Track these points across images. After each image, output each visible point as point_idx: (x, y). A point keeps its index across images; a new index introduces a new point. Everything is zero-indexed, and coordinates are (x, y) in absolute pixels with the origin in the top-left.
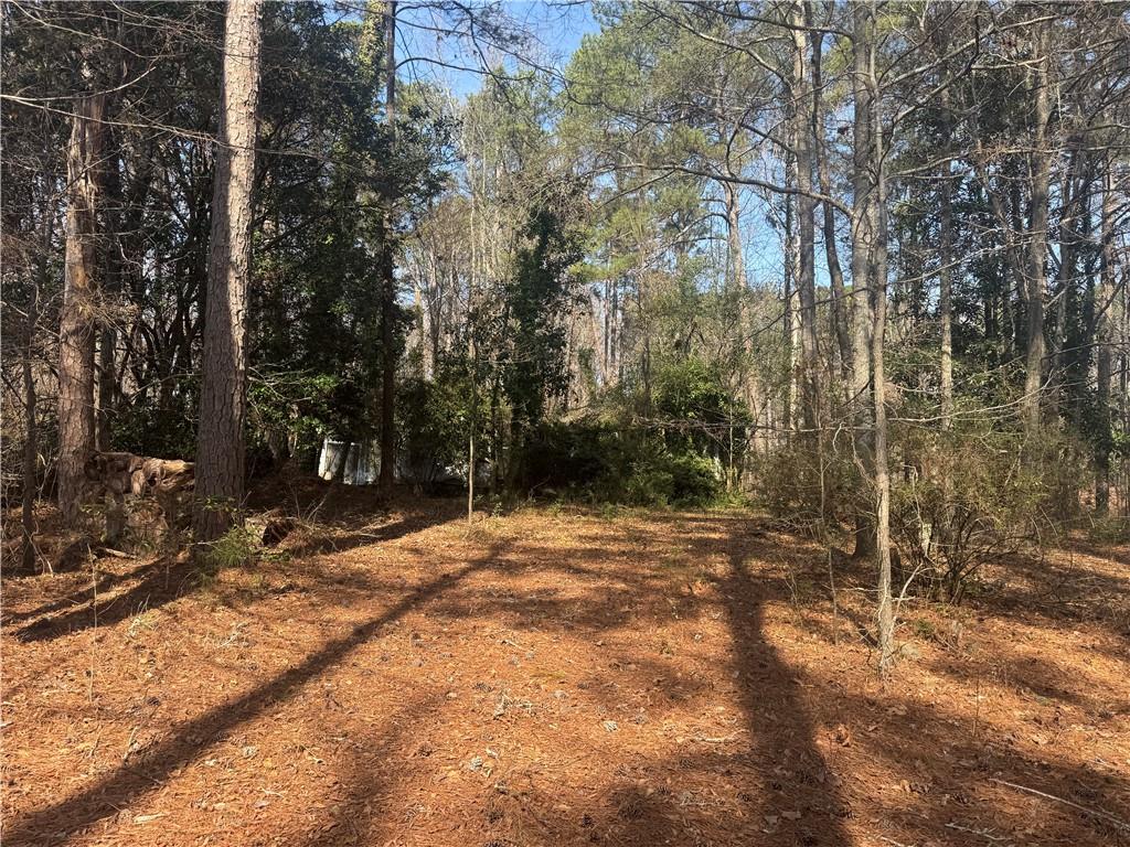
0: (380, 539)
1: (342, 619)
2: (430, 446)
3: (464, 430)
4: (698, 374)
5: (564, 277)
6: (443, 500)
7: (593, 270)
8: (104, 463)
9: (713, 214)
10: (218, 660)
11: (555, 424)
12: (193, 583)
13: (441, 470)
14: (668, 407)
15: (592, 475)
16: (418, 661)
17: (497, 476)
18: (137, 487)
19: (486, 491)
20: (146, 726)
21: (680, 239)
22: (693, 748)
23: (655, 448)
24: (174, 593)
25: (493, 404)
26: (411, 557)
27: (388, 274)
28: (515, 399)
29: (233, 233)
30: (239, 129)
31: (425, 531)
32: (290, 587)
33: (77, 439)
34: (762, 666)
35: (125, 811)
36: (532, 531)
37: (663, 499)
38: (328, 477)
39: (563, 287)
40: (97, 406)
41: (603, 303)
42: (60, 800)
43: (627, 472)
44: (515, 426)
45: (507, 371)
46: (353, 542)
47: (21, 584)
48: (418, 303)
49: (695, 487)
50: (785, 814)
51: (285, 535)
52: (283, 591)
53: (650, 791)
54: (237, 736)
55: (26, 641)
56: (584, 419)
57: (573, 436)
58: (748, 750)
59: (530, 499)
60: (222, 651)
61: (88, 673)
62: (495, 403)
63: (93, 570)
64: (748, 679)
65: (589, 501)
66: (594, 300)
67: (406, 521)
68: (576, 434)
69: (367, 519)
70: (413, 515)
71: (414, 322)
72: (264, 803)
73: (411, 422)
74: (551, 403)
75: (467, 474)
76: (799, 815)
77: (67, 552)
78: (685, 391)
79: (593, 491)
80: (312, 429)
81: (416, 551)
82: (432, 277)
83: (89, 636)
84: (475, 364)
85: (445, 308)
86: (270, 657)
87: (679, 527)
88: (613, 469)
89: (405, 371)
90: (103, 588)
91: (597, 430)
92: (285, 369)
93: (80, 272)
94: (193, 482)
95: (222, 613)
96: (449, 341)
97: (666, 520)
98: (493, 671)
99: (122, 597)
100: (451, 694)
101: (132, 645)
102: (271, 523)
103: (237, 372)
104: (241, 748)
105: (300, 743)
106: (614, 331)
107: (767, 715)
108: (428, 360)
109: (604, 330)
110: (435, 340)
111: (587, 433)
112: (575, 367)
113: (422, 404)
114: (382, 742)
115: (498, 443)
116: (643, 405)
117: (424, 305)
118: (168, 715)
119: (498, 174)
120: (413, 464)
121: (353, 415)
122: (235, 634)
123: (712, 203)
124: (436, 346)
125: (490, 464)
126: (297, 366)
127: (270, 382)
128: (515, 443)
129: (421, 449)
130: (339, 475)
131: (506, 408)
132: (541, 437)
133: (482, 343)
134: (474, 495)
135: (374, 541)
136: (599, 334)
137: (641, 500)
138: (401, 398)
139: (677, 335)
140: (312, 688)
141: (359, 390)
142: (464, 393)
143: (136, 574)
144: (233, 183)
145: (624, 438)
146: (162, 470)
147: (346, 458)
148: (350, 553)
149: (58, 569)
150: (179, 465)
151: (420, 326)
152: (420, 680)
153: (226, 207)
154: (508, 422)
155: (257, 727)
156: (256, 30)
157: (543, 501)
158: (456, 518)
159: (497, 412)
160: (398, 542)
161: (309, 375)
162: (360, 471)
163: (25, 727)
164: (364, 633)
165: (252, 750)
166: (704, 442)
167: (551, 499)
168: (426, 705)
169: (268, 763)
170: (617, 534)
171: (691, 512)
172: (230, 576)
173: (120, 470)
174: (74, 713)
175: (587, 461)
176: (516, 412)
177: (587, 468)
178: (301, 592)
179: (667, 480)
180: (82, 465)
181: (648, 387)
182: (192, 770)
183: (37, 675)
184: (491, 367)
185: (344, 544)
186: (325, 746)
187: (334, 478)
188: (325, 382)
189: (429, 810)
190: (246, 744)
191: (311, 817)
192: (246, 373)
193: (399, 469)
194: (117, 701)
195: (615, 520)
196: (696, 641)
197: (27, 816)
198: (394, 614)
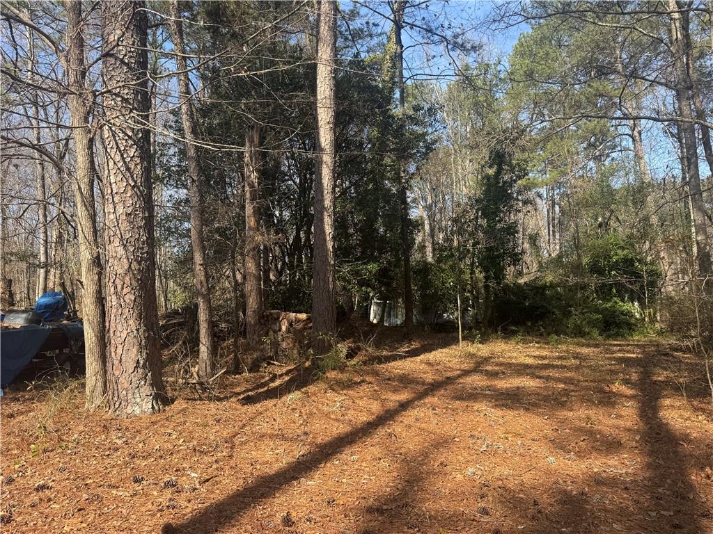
0: (408, 357)
1: (392, 398)
2: (433, 302)
3: (454, 290)
4: (616, 245)
5: (515, 189)
6: (443, 334)
7: (535, 181)
8: (267, 316)
9: (620, 135)
10: (332, 416)
11: (514, 284)
12: (315, 378)
13: (441, 316)
14: (595, 269)
15: (542, 316)
16: (436, 421)
17: (477, 319)
18: (284, 328)
19: (470, 329)
20: (304, 445)
21: (598, 154)
22: (604, 475)
23: (588, 297)
24: (306, 383)
25: (471, 274)
26: (427, 368)
27: (404, 202)
28: (486, 270)
29: (326, 192)
30: (326, 137)
31: (433, 353)
32: (363, 381)
33: (254, 304)
34: (658, 434)
35: (303, 479)
36: (501, 353)
37: (595, 333)
38: (375, 322)
39: (515, 195)
40: (262, 287)
41: (544, 202)
42: (274, 473)
43: (568, 314)
44: (487, 287)
45: (479, 252)
46: (393, 358)
47: (235, 378)
48: (420, 214)
49: (620, 323)
50: (662, 512)
51: (357, 354)
52: (359, 383)
53: (574, 493)
54: (347, 451)
55: (243, 405)
56: (534, 280)
57: (527, 292)
58: (641, 478)
59: (499, 333)
60: (333, 412)
61: (274, 419)
62: (472, 273)
63: (266, 371)
64: (646, 441)
65: (541, 335)
66: (538, 200)
67: (422, 346)
68: (529, 290)
69: (399, 346)
70: (426, 343)
71: (420, 228)
72: (364, 481)
73: (421, 287)
74: (510, 271)
75: (457, 318)
76: (672, 513)
77: (253, 363)
78: (608, 257)
79: (544, 328)
80: (367, 293)
81: (429, 364)
82: (429, 197)
83: (270, 403)
84: (458, 250)
85: (438, 216)
86: (358, 416)
87: (607, 350)
88: (557, 312)
89: (416, 256)
90: (273, 380)
91: (544, 287)
92: (352, 261)
93: (253, 219)
94: (311, 325)
95: (330, 394)
96: (441, 237)
97: (596, 346)
98: (480, 429)
99: (281, 385)
100: (455, 439)
101: (290, 408)
102: (349, 347)
103: (330, 265)
104: (350, 456)
105: (379, 456)
106: (553, 219)
107: (657, 461)
108: (429, 249)
109: (546, 219)
110: (433, 237)
111: (537, 289)
112: (526, 246)
113: (427, 276)
114: (420, 459)
115: (476, 298)
116: (576, 268)
117: (425, 215)
118: (313, 440)
119: (468, 130)
120: (423, 313)
121: (388, 285)
122: (338, 404)
123: (619, 127)
124: (433, 240)
125: (471, 311)
126: (357, 259)
127: (346, 269)
128: (487, 298)
129: (428, 303)
130: (381, 320)
131: (479, 275)
132: (505, 292)
133: (462, 237)
134: (462, 331)
135: (405, 357)
136: (543, 223)
137: (579, 332)
138: (415, 273)
139: (600, 219)
140: (382, 432)
141: (390, 270)
142: (452, 268)
143: (287, 373)
144: (324, 166)
145: (564, 291)
146: (296, 318)
147: (385, 311)
148: (392, 364)
149: (250, 371)
150: (303, 316)
151: (423, 228)
152: (438, 431)
153: (321, 179)
154: (481, 284)
155: (356, 448)
156: (332, 82)
157: (508, 335)
158: (452, 345)
159: (474, 279)
160: (418, 359)
161: (364, 263)
162: (392, 318)
163: (252, 442)
164: (404, 406)
165: (355, 457)
166: (625, 292)
167: (514, 333)
168: (443, 443)
169: (364, 464)
170: (561, 355)
171: (617, 340)
172: (332, 375)
173: (275, 319)
174: (271, 437)
175: (538, 308)
176: (487, 278)
177: (538, 313)
178: (369, 384)
179: (598, 319)
180: (257, 318)
181: (579, 256)
182: (328, 465)
183: (252, 419)
184: (468, 250)
185: (388, 359)
186: (391, 458)
187: (378, 323)
188: (373, 267)
189: (448, 491)
190: (352, 455)
191: (388, 489)
192: (334, 265)
193: (415, 316)
194: (289, 433)
195: (559, 346)
196: (613, 418)
197: (262, 478)
198: (421, 396)
